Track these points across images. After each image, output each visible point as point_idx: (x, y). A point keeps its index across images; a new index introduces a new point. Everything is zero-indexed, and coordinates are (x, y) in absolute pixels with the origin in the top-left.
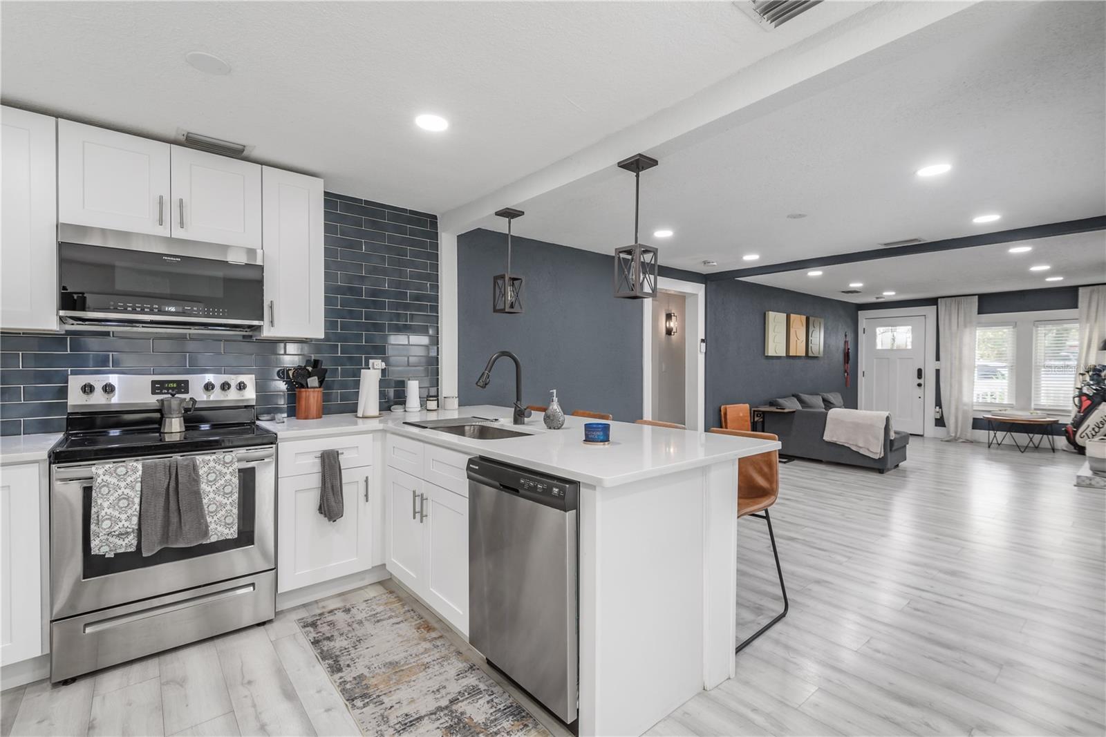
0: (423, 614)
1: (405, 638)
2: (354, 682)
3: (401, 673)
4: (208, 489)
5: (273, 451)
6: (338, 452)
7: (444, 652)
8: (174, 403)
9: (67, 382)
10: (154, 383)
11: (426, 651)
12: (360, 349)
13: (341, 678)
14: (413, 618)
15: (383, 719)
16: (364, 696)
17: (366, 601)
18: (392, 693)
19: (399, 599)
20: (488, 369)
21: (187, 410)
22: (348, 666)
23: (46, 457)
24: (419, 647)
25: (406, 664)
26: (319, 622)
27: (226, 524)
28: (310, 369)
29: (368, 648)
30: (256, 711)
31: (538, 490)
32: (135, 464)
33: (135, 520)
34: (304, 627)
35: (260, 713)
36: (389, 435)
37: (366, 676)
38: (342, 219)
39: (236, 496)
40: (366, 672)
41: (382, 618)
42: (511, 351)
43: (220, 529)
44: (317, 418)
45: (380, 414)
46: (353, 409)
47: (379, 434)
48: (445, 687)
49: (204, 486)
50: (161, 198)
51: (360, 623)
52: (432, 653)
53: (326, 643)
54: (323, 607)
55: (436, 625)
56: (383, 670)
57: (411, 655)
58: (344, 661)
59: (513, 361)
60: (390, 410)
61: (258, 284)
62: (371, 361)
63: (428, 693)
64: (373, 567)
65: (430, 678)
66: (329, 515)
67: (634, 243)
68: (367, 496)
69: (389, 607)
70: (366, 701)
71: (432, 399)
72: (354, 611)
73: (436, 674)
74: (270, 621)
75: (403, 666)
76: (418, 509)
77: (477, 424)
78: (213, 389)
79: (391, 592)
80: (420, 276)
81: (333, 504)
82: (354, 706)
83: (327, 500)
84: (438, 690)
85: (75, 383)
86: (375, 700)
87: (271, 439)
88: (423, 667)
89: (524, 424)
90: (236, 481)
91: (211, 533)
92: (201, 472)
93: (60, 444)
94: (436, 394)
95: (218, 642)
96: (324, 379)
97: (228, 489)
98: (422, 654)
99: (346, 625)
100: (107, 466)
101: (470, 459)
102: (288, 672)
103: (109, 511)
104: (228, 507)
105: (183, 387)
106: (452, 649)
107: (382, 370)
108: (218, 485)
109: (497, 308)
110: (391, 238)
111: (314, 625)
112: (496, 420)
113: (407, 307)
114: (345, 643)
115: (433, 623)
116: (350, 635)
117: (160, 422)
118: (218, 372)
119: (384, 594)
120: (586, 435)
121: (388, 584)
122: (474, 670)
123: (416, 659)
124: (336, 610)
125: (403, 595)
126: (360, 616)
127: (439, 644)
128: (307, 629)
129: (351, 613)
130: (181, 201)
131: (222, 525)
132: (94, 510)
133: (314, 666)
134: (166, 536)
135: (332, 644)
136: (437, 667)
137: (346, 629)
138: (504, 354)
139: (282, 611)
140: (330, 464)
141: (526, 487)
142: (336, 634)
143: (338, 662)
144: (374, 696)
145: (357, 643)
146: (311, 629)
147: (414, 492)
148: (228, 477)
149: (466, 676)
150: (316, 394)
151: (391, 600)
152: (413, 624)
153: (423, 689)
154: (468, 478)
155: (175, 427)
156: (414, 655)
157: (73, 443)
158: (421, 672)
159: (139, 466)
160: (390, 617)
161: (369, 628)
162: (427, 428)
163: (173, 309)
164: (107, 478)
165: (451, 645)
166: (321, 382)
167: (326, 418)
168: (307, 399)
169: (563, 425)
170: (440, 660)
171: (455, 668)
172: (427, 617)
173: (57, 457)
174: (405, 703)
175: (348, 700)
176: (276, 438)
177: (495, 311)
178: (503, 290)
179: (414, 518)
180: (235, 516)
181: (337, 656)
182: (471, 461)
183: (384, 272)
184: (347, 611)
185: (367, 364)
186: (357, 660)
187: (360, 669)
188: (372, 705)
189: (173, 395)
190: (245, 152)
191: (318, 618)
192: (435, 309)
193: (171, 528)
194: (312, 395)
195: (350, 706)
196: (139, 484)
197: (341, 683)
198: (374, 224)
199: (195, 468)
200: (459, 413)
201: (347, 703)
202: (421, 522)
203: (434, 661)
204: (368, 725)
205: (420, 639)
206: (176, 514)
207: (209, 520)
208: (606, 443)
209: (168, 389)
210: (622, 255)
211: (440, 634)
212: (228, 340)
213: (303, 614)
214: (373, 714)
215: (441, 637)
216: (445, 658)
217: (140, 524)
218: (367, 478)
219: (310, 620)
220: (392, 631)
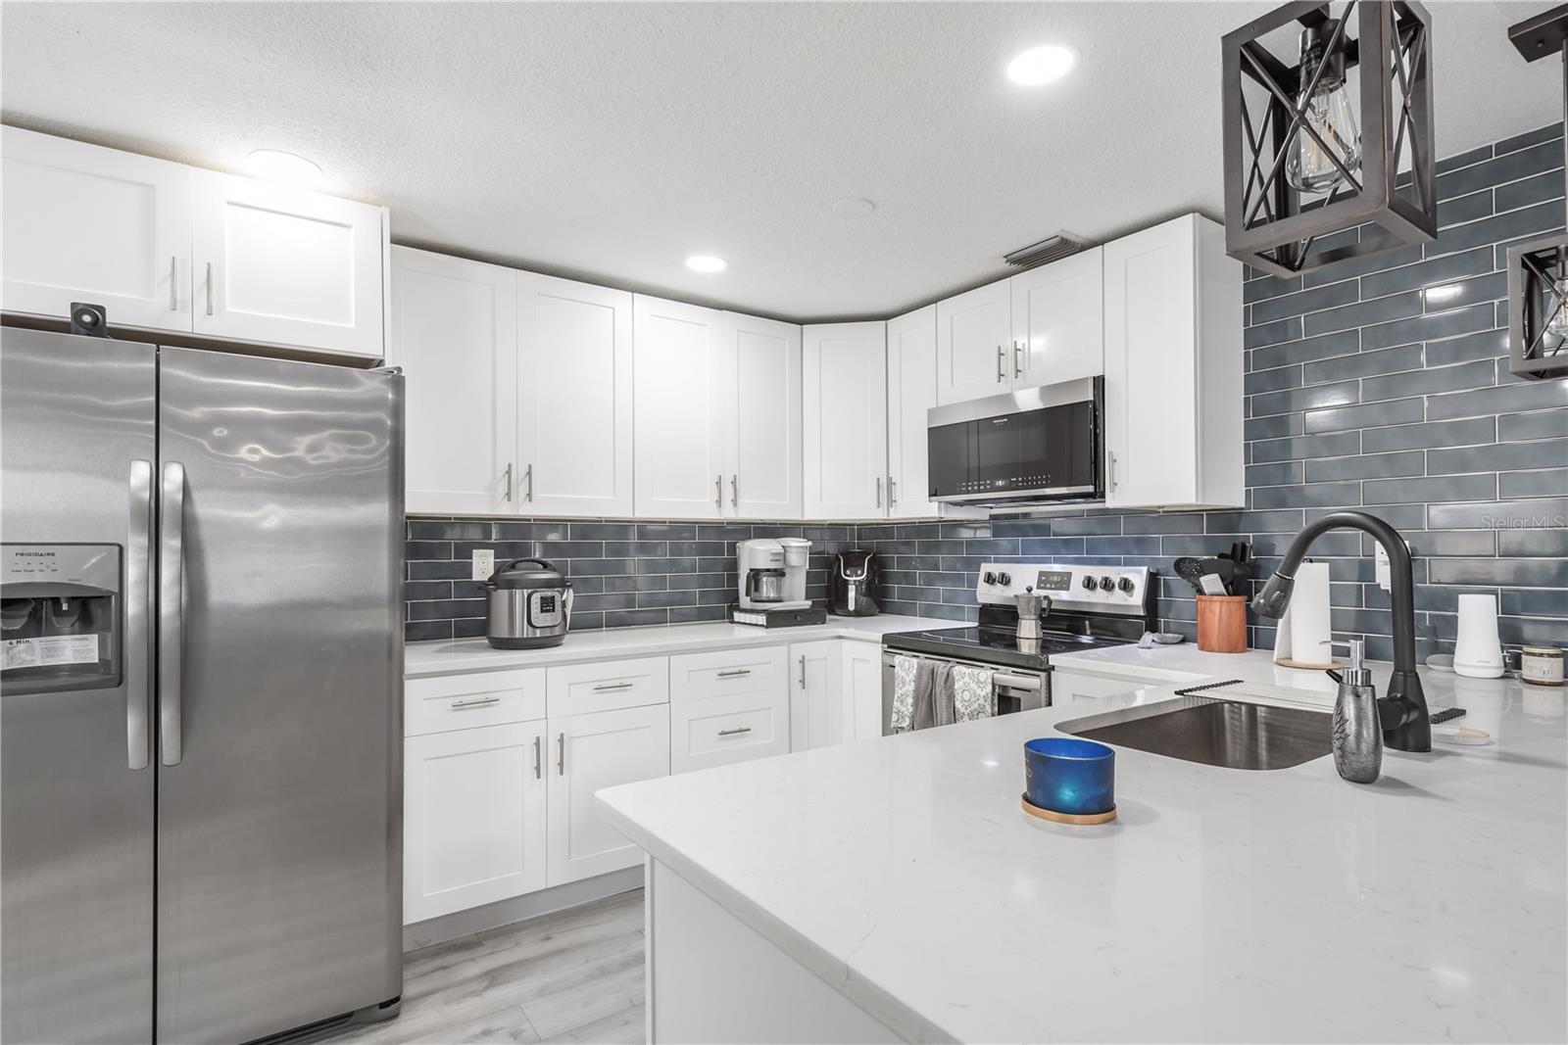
5: (1040, 682)
10: (1041, 574)
23: (881, 640)
49: (958, 704)
50: (999, 349)
85: (983, 570)
92: (957, 687)
105: (1065, 581)
130: (1016, 343)
155: (1026, 631)
159: (915, 663)
163: (1000, 483)
164: (899, 670)
176: (1046, 662)
196: (914, 683)
199: (951, 677)
209: (1051, 583)
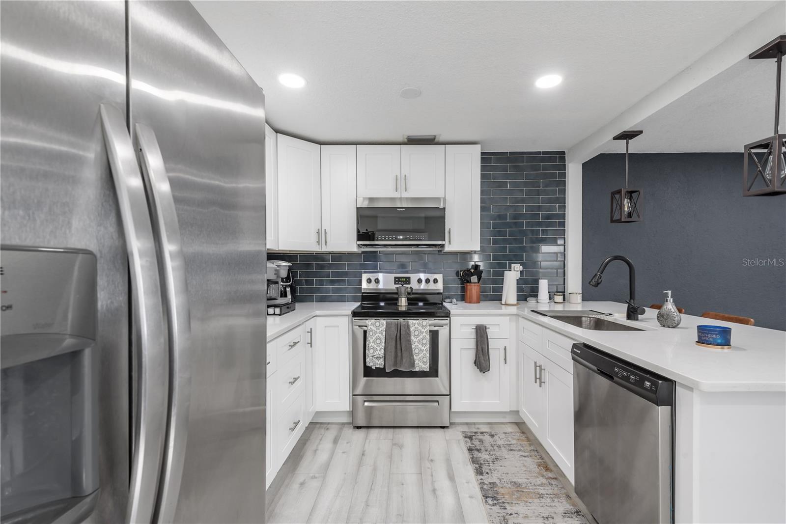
0: (544, 456)
1: (528, 470)
2: (489, 486)
3: (521, 493)
4: (415, 340)
5: (448, 322)
6: (486, 327)
7: (556, 491)
8: (403, 290)
9: (362, 277)
10: (396, 278)
11: (542, 485)
12: (505, 257)
13: (482, 479)
14: (536, 456)
15: (504, 520)
16: (494, 498)
17: (505, 433)
18: (513, 504)
19: (528, 440)
20: (600, 271)
21: (409, 294)
22: (487, 473)
23: (350, 314)
24: (538, 479)
25: (525, 488)
26: (474, 437)
27: (424, 362)
28: (472, 270)
29: (501, 466)
30: (432, 479)
31: (631, 380)
32: (383, 321)
33: (383, 351)
34: (465, 437)
35: (434, 482)
36: (520, 319)
37: (497, 485)
38: (494, 168)
39: (428, 346)
40: (498, 482)
41: (514, 449)
42: (625, 256)
43: (420, 364)
44: (477, 303)
45: (517, 303)
46: (499, 298)
47: (514, 317)
48: (552, 518)
49: (412, 338)
50: (397, 176)
51: (499, 447)
52: (547, 488)
53: (476, 452)
54: (478, 428)
55: (553, 468)
56: (509, 485)
57: (531, 483)
58: (485, 468)
59: (627, 265)
60: (526, 301)
61: (442, 219)
62: (513, 265)
63: (539, 516)
64: (510, 411)
65: (543, 506)
66: (481, 368)
67: (773, 135)
68: (505, 359)
69: (520, 442)
70: (495, 502)
71: (558, 294)
72: (496, 437)
73: (548, 505)
74: (447, 427)
75: (523, 488)
76: (538, 376)
77: (593, 316)
78: (429, 282)
79: (523, 433)
80: (550, 200)
81: (483, 361)
82: (486, 502)
83: (479, 358)
84: (547, 518)
85: (365, 277)
86: (501, 504)
87: (447, 315)
88: (539, 496)
89: (637, 320)
90: (428, 337)
91: (416, 366)
92: (411, 330)
93: (356, 308)
94: (563, 291)
95: (420, 430)
96: (481, 278)
97: (424, 341)
98: (539, 485)
99: (490, 446)
100: (372, 321)
101: (574, 345)
102: (452, 463)
103: (373, 344)
104: (425, 352)
105: (408, 281)
106: (563, 491)
107: (521, 271)
108: (419, 338)
109: (615, 218)
110: (528, 176)
111: (471, 438)
112: (610, 314)
113: (539, 224)
114: (487, 457)
115: (551, 466)
116: (491, 453)
117: (397, 299)
118: (425, 272)
119: (518, 432)
120: (699, 337)
121: (521, 426)
122: (579, 515)
123: (534, 487)
124: (485, 433)
125: (531, 438)
126: (500, 442)
127: (553, 483)
128: (467, 439)
129: (494, 438)
130: (405, 176)
131: (422, 363)
132: (367, 343)
133: (467, 465)
134: (395, 363)
135: (480, 454)
136: (549, 500)
137: (490, 448)
138: (616, 258)
139: (454, 423)
140: (481, 333)
141: (620, 375)
142: (483, 448)
143: (481, 468)
144: (501, 501)
145: (495, 460)
146: (468, 439)
147: (535, 363)
148: (424, 334)
149: (572, 517)
150: (476, 287)
151: (522, 438)
152: (536, 461)
153: (536, 511)
154: (572, 359)
155: (403, 303)
156: (532, 484)
157: (363, 308)
158: (536, 498)
159: (384, 322)
160: (520, 450)
161: (504, 452)
162: (547, 316)
163: (401, 237)
164: (372, 327)
165: (563, 488)
166: (479, 279)
167: (482, 304)
168: (471, 290)
169: (678, 325)
170: (552, 496)
171: (563, 506)
172: (547, 459)
173: (355, 314)
174: (521, 516)
175: (483, 496)
176: (450, 313)
177: (612, 221)
178: (619, 202)
179: (536, 382)
180: (428, 358)
181: (481, 464)
182: (575, 346)
183: (523, 201)
184: (492, 436)
185: (510, 267)
186: (493, 472)
187: (494, 479)
188: (498, 507)
189: (403, 285)
190: (436, 140)
191: (473, 434)
192: (563, 224)
193: (398, 359)
194: (474, 289)
195: (484, 501)
196: (384, 332)
197: (481, 483)
198: (516, 168)
199: (408, 327)
200: (582, 306)
201: (483, 498)
202: (540, 386)
203: (547, 494)
204: (494, 520)
205: (539, 473)
206: (400, 351)
207: (415, 357)
208: (726, 347)
209: (401, 281)
210: (753, 151)
211: (555, 477)
212: (429, 253)
213: (465, 429)
214: (498, 513)
215: (555, 479)
216: (556, 496)
217: (385, 354)
218: (505, 347)
219: (469, 434)
220: (520, 461)
